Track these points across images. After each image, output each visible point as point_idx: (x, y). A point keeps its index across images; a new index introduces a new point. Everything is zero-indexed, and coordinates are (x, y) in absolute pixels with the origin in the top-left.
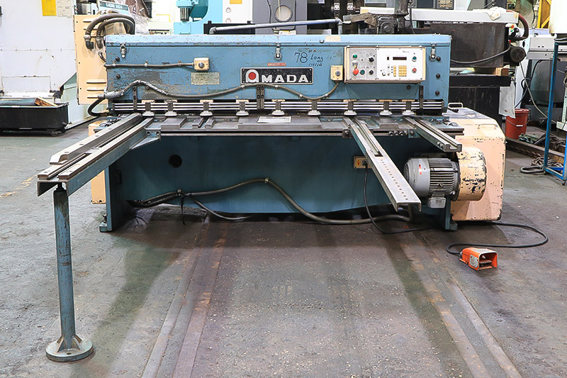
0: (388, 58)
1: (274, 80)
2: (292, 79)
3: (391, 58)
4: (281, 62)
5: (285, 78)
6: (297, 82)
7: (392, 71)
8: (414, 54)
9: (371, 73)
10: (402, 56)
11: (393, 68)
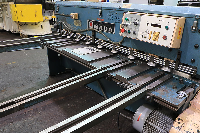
0: (148, 24)
1: (99, 28)
2: (106, 29)
3: (150, 24)
4: (102, 19)
5: (103, 28)
6: (108, 31)
7: (149, 35)
8: (168, 23)
9: (134, 33)
10: (158, 23)
11: (149, 33)
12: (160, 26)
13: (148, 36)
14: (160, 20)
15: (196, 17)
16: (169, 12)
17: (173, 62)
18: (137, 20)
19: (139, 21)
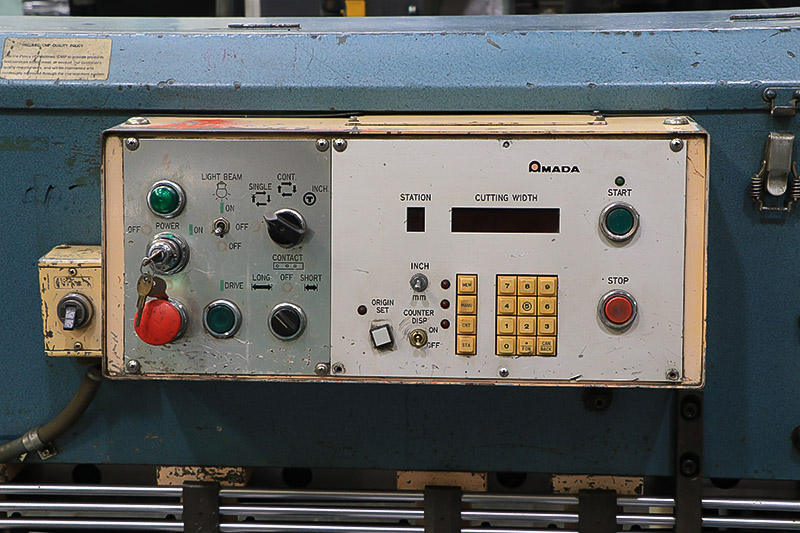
0: (416, 220)
3: (438, 219)
7: (449, 314)
8: (620, 181)
9: (287, 325)
10: (523, 197)
11: (450, 294)
12: (544, 220)
13: (445, 324)
14: (535, 167)
15: (770, 99)
16: (537, 83)
17: (638, 490)
18: (286, 189)
19: (310, 199)
